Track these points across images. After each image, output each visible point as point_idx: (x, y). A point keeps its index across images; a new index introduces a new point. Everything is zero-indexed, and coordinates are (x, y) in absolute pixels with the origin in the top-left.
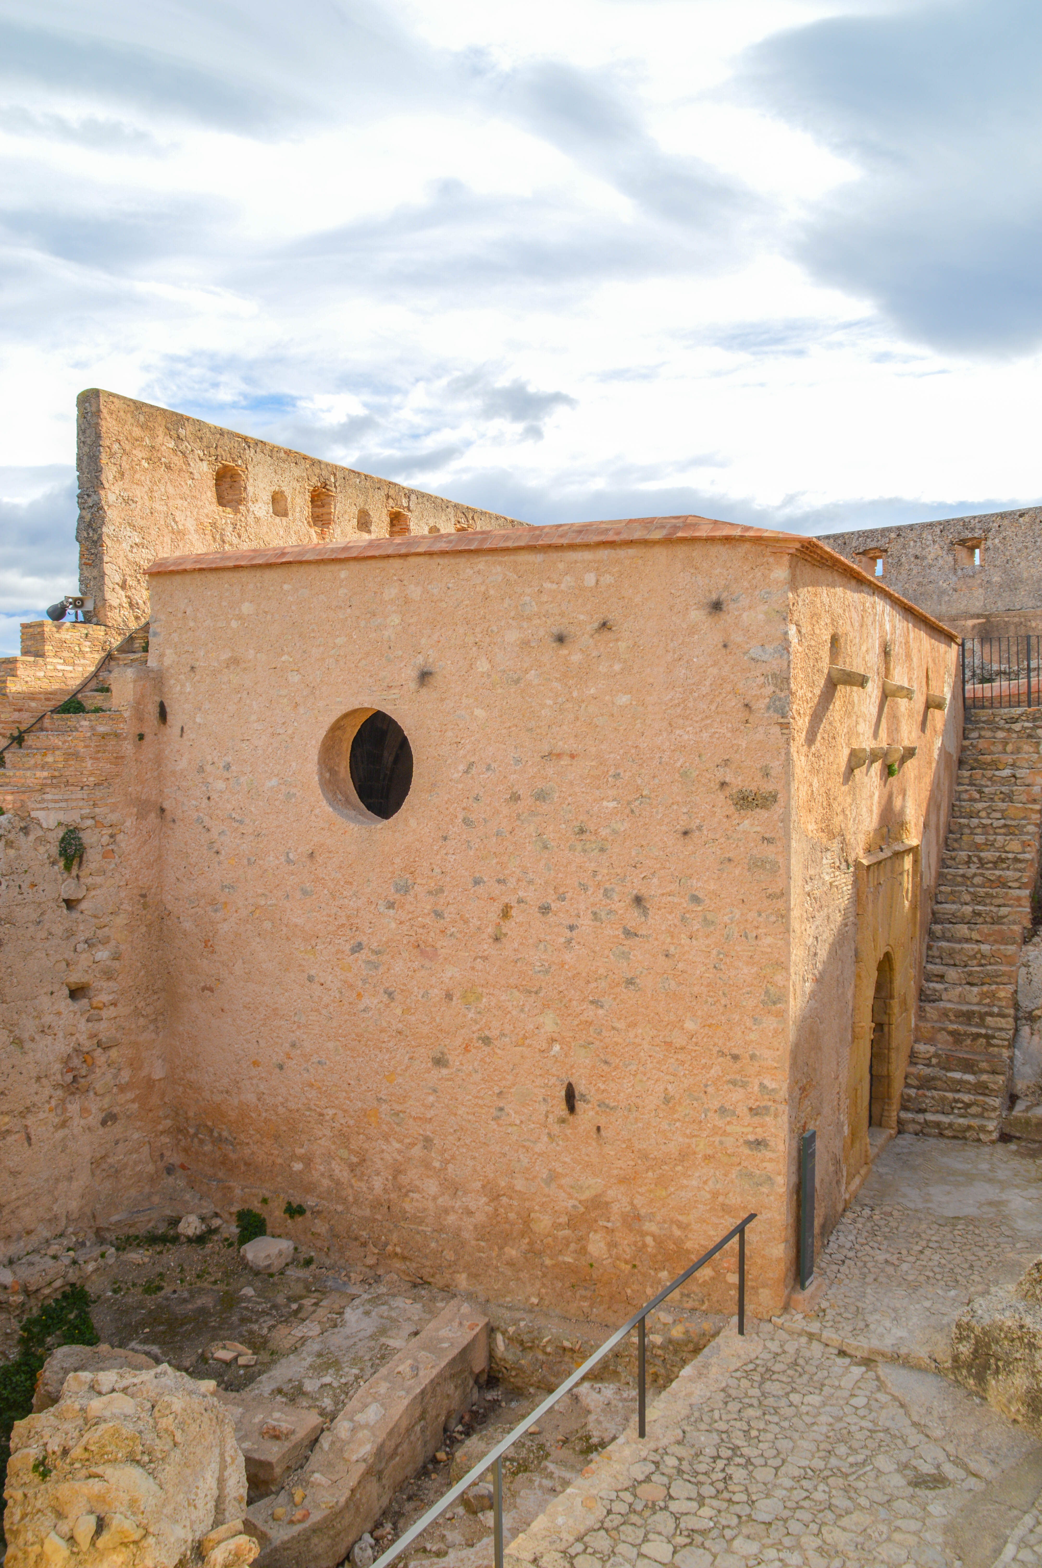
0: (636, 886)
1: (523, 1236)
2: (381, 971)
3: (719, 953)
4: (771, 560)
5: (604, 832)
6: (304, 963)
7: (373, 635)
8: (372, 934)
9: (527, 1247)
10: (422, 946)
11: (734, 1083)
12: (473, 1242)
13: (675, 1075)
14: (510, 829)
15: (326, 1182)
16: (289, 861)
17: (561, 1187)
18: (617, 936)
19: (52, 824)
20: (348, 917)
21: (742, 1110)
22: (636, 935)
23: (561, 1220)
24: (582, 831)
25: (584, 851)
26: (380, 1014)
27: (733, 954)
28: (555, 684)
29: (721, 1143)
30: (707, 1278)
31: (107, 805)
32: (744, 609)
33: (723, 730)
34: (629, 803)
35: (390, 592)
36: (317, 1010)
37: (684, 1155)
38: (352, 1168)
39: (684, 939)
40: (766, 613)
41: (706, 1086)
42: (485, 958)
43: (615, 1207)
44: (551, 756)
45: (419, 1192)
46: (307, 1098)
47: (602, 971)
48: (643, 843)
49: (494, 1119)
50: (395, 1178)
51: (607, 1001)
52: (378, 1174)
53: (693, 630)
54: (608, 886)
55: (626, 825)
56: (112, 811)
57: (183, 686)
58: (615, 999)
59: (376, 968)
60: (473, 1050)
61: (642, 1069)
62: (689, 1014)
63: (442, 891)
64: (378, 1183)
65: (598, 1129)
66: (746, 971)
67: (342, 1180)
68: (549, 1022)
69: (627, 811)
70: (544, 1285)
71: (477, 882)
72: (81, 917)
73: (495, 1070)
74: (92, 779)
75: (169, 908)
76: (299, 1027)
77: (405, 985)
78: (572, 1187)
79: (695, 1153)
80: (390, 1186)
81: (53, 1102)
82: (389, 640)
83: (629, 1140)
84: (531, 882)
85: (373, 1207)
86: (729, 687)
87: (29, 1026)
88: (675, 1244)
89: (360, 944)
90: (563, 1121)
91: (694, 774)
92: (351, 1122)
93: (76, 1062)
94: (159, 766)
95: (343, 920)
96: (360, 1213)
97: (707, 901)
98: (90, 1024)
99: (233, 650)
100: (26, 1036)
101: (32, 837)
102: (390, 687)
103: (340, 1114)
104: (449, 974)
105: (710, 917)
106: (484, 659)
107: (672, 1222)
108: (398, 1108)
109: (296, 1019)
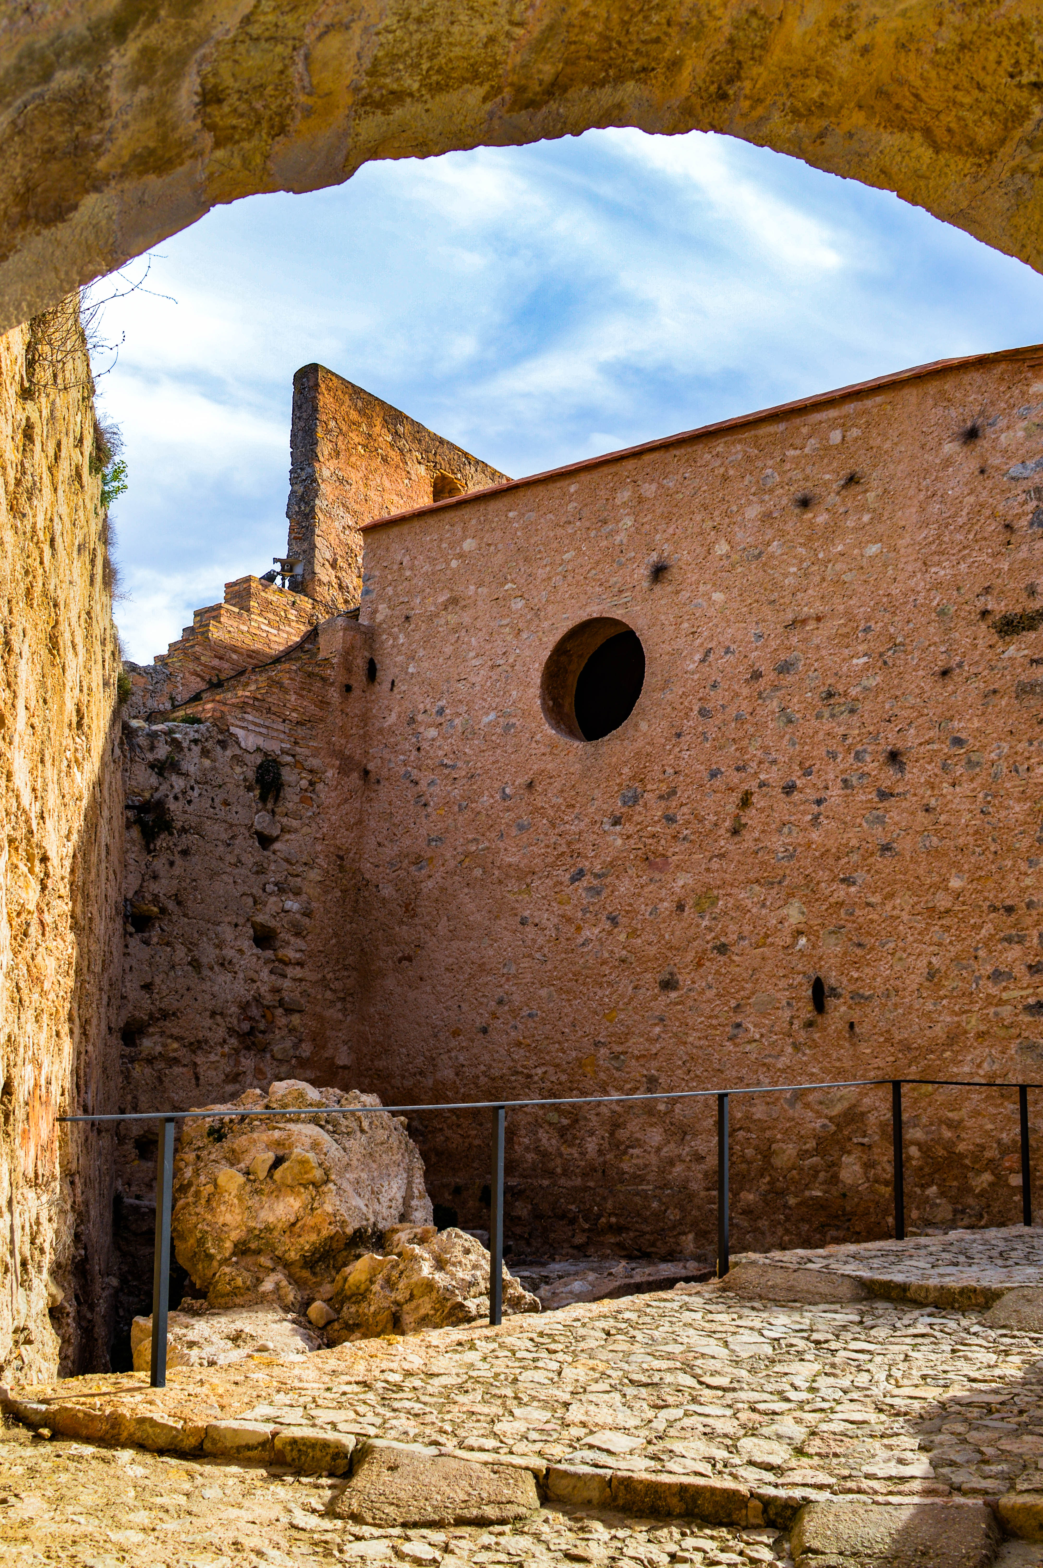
0: (891, 739)
1: (762, 1176)
2: (604, 895)
3: (987, 795)
4: (1029, 375)
5: (853, 692)
6: (517, 905)
7: (604, 543)
8: (595, 857)
9: (768, 1187)
10: (652, 858)
11: (1009, 940)
12: (703, 1194)
13: (940, 945)
14: (750, 710)
15: (530, 1156)
16: (505, 797)
17: (807, 1105)
18: (870, 801)
19: (251, 747)
20: (569, 844)
21: (1020, 970)
22: (892, 795)
23: (808, 1146)
24: (830, 695)
25: (833, 716)
26: (602, 944)
27: (1002, 793)
28: (801, 550)
29: (996, 1014)
30: (985, 1185)
31: (308, 747)
32: (1002, 431)
33: (984, 557)
34: (881, 655)
35: (625, 495)
36: (530, 956)
37: (954, 1037)
38: (562, 1132)
39: (946, 788)
40: (1026, 429)
41: (976, 949)
42: (722, 856)
43: (872, 1118)
44: (796, 623)
45: (641, 1146)
46: (513, 1060)
47: (854, 842)
48: (898, 693)
49: (730, 1039)
50: (612, 1134)
51: (860, 876)
52: (592, 1134)
53: (947, 462)
54: (859, 748)
55: (878, 679)
56: (313, 756)
57: (396, 638)
58: (869, 871)
59: (598, 893)
60: (708, 964)
61: (901, 944)
62: (954, 871)
63: (675, 793)
64: (591, 1145)
65: (852, 1025)
66: (1017, 809)
67: (550, 1149)
68: (794, 914)
69: (880, 664)
70: (787, 1231)
71: (714, 775)
72: (273, 857)
73: (732, 981)
74: (294, 715)
75: (367, 876)
76: (508, 980)
77: (630, 905)
78: (821, 1103)
79: (966, 1032)
80: (606, 1145)
81: (226, 1049)
82: (621, 544)
83: (888, 1031)
84: (774, 762)
85: (584, 1175)
86: (988, 512)
87: (208, 954)
88: (945, 1149)
89: (581, 870)
90: (810, 1024)
91: (953, 609)
92: (564, 1078)
93: (255, 1012)
94: (366, 725)
95: (564, 848)
96: (570, 1184)
97: (971, 741)
98: (273, 977)
99: (452, 590)
100: (204, 960)
101: (229, 753)
102: (621, 591)
103: (551, 1070)
104: (681, 883)
105: (974, 757)
106: (723, 541)
107: (941, 1122)
108: (618, 1049)
109: (505, 971)
